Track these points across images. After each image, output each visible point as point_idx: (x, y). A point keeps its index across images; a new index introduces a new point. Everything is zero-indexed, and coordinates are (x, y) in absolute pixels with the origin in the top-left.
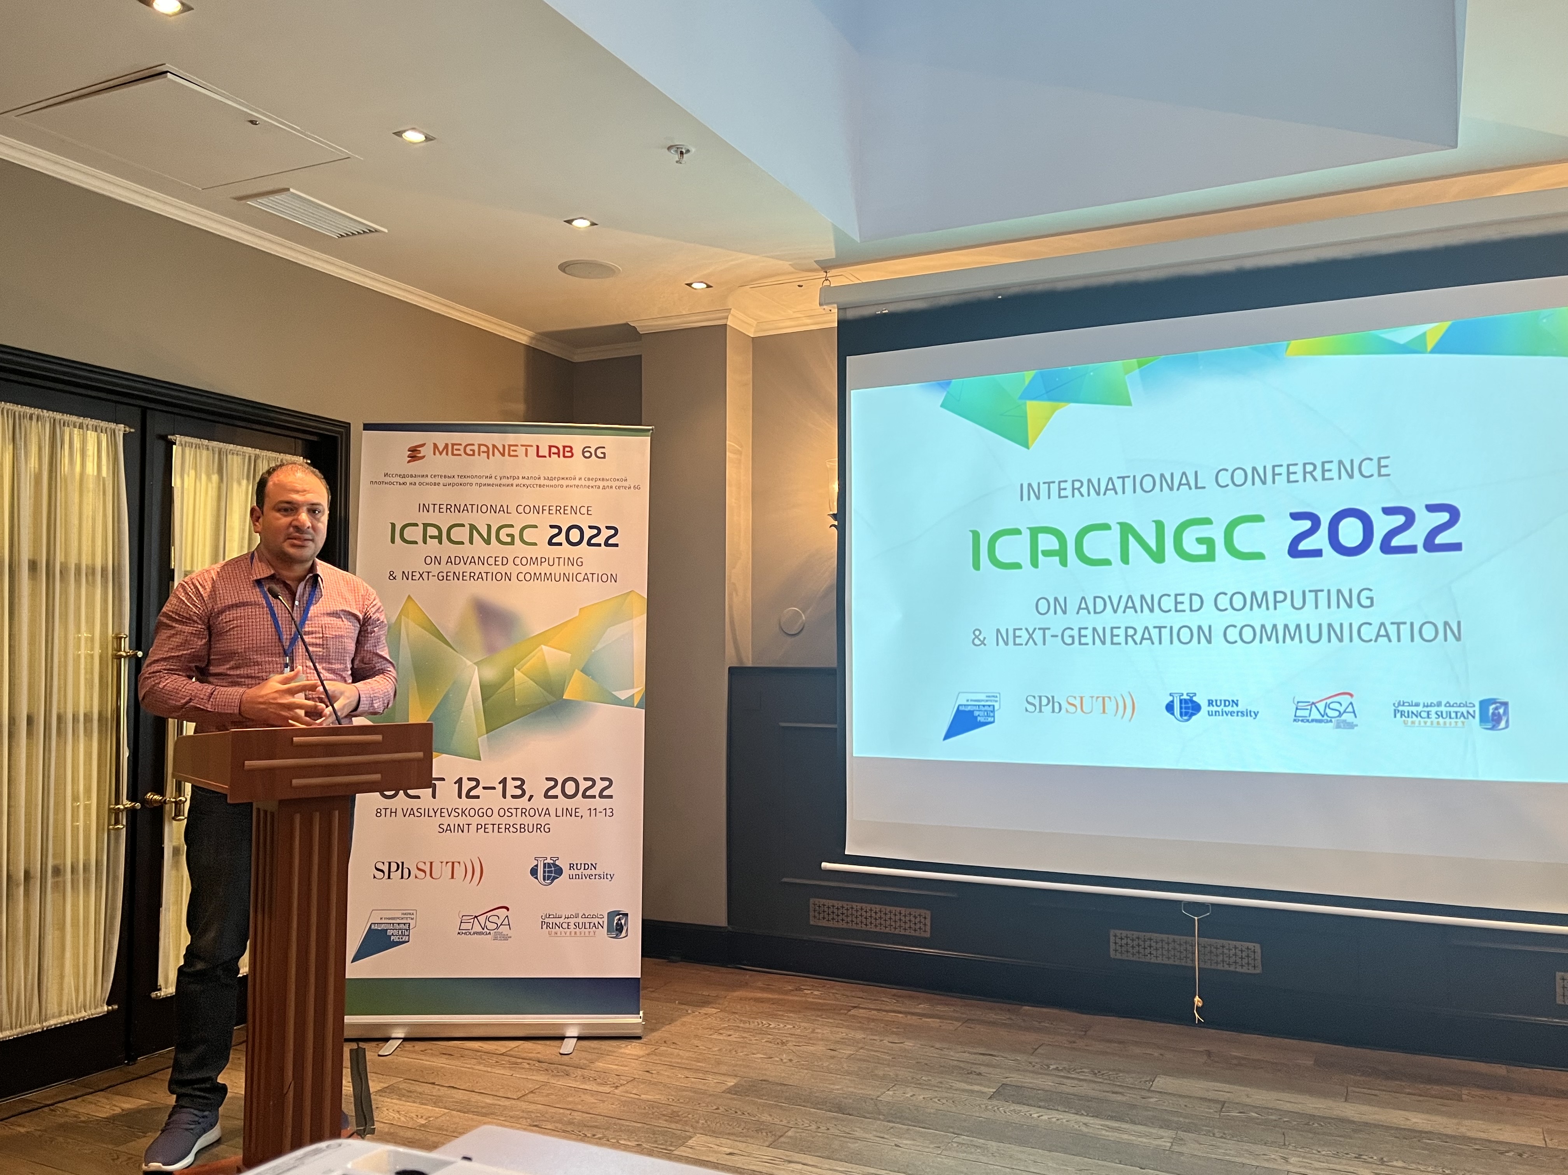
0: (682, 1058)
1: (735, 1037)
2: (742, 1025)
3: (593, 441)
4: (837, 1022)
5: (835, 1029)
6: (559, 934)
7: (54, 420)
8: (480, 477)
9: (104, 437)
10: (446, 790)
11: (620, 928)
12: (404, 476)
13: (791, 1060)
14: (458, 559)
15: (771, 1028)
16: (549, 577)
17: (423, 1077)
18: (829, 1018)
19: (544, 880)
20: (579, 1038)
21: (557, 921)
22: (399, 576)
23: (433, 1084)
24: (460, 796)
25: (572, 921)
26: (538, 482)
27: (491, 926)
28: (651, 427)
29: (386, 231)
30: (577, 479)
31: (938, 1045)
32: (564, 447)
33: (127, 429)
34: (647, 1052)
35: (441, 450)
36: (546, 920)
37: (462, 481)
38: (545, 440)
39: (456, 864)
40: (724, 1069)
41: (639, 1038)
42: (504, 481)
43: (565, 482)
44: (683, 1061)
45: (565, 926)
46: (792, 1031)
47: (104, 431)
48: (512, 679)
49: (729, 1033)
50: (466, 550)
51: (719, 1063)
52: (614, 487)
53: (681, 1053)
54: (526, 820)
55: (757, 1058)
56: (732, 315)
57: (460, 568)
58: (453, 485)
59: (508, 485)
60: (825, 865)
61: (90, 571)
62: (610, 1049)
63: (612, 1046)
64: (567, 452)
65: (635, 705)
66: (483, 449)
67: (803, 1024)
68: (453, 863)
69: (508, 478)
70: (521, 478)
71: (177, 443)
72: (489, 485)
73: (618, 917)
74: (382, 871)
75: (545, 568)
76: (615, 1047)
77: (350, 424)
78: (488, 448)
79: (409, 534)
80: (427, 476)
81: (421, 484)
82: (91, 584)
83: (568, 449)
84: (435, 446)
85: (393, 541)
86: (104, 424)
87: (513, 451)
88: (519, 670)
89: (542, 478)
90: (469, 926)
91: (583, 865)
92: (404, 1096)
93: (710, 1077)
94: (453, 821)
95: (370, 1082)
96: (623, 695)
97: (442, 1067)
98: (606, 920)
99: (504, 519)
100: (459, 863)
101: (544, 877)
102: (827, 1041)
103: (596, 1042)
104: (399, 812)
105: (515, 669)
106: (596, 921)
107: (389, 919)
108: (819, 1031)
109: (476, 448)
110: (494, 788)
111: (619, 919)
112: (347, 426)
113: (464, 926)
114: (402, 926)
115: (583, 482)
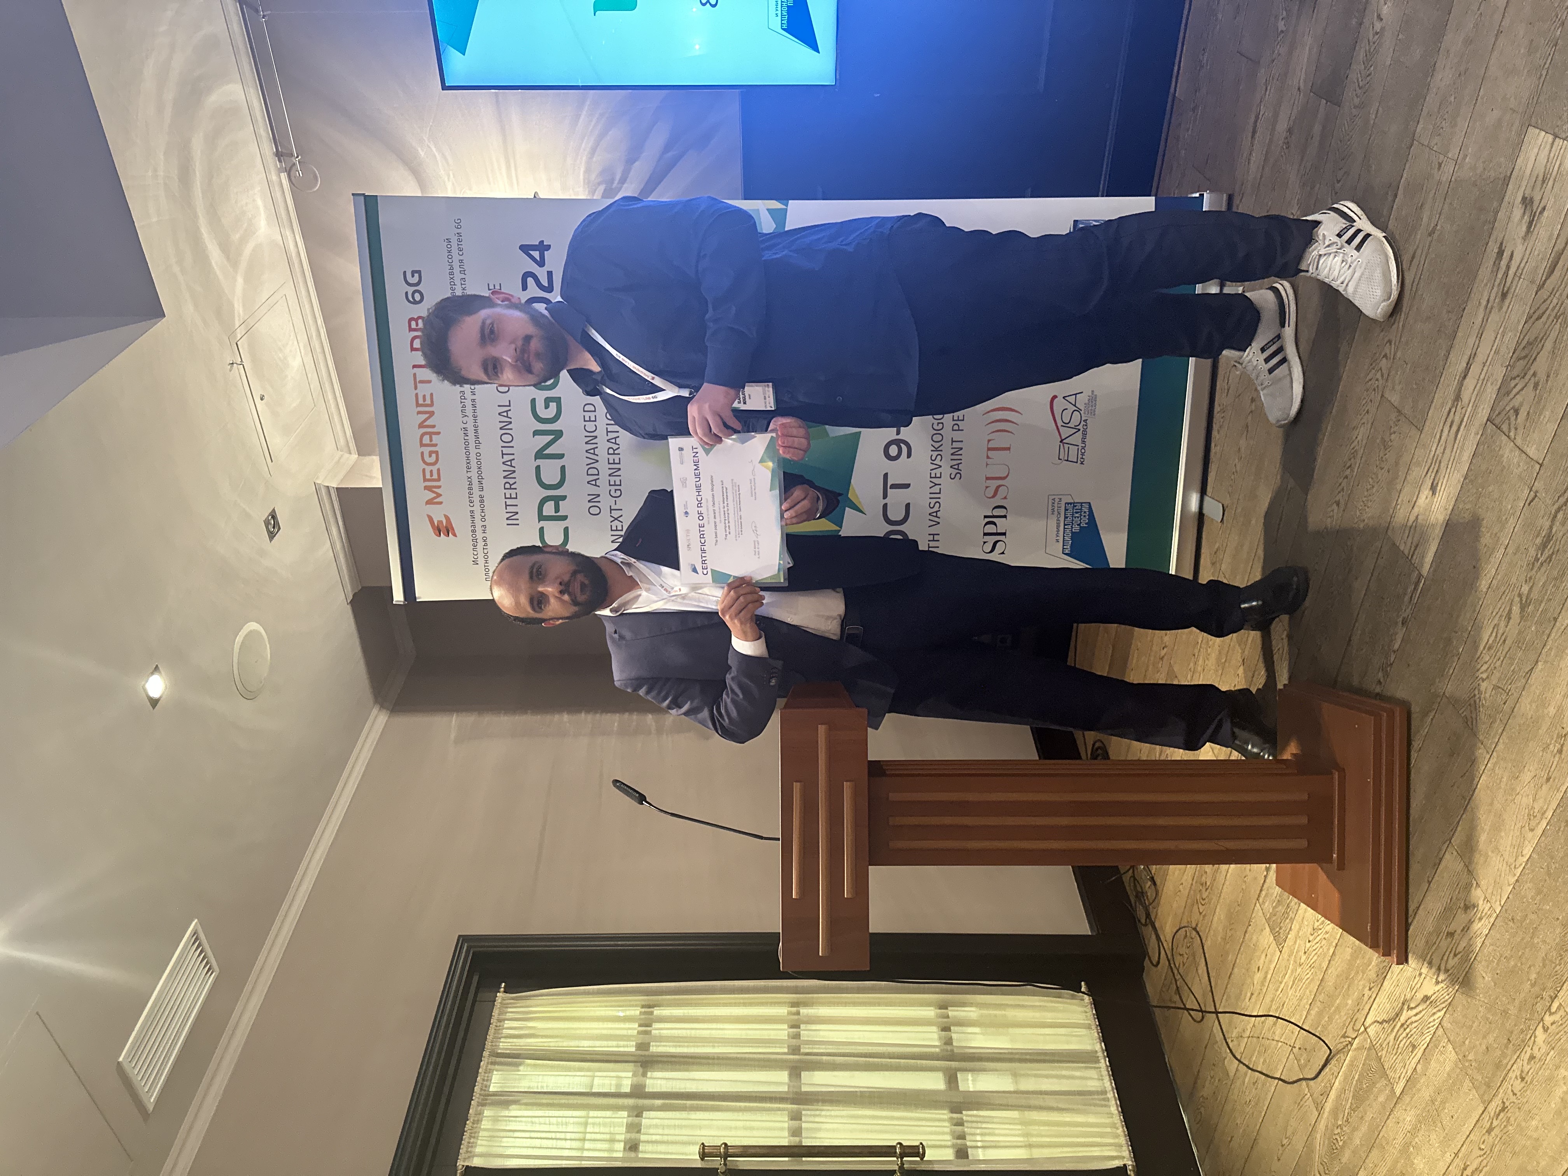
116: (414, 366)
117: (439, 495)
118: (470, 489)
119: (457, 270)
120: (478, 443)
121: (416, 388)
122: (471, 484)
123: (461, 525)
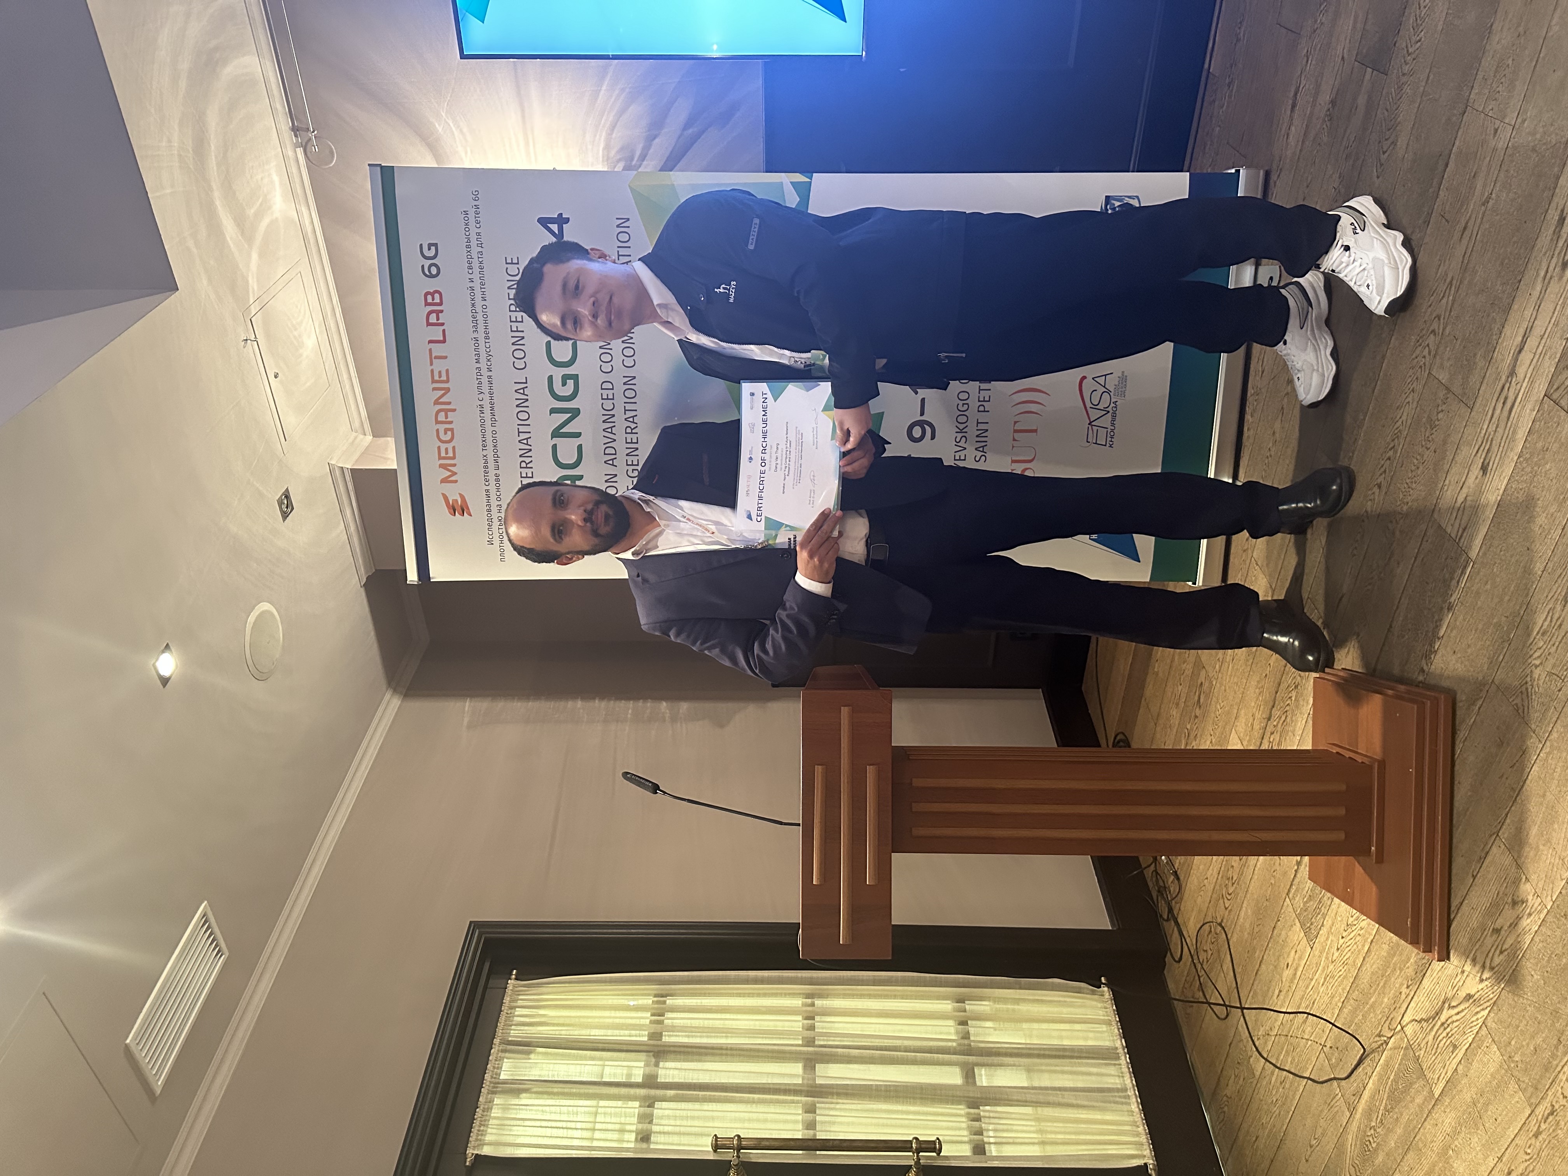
116: (430, 342)
117: (455, 474)
118: (486, 467)
119: (474, 243)
120: (494, 421)
121: (431, 364)
122: (486, 462)
123: (476, 504)
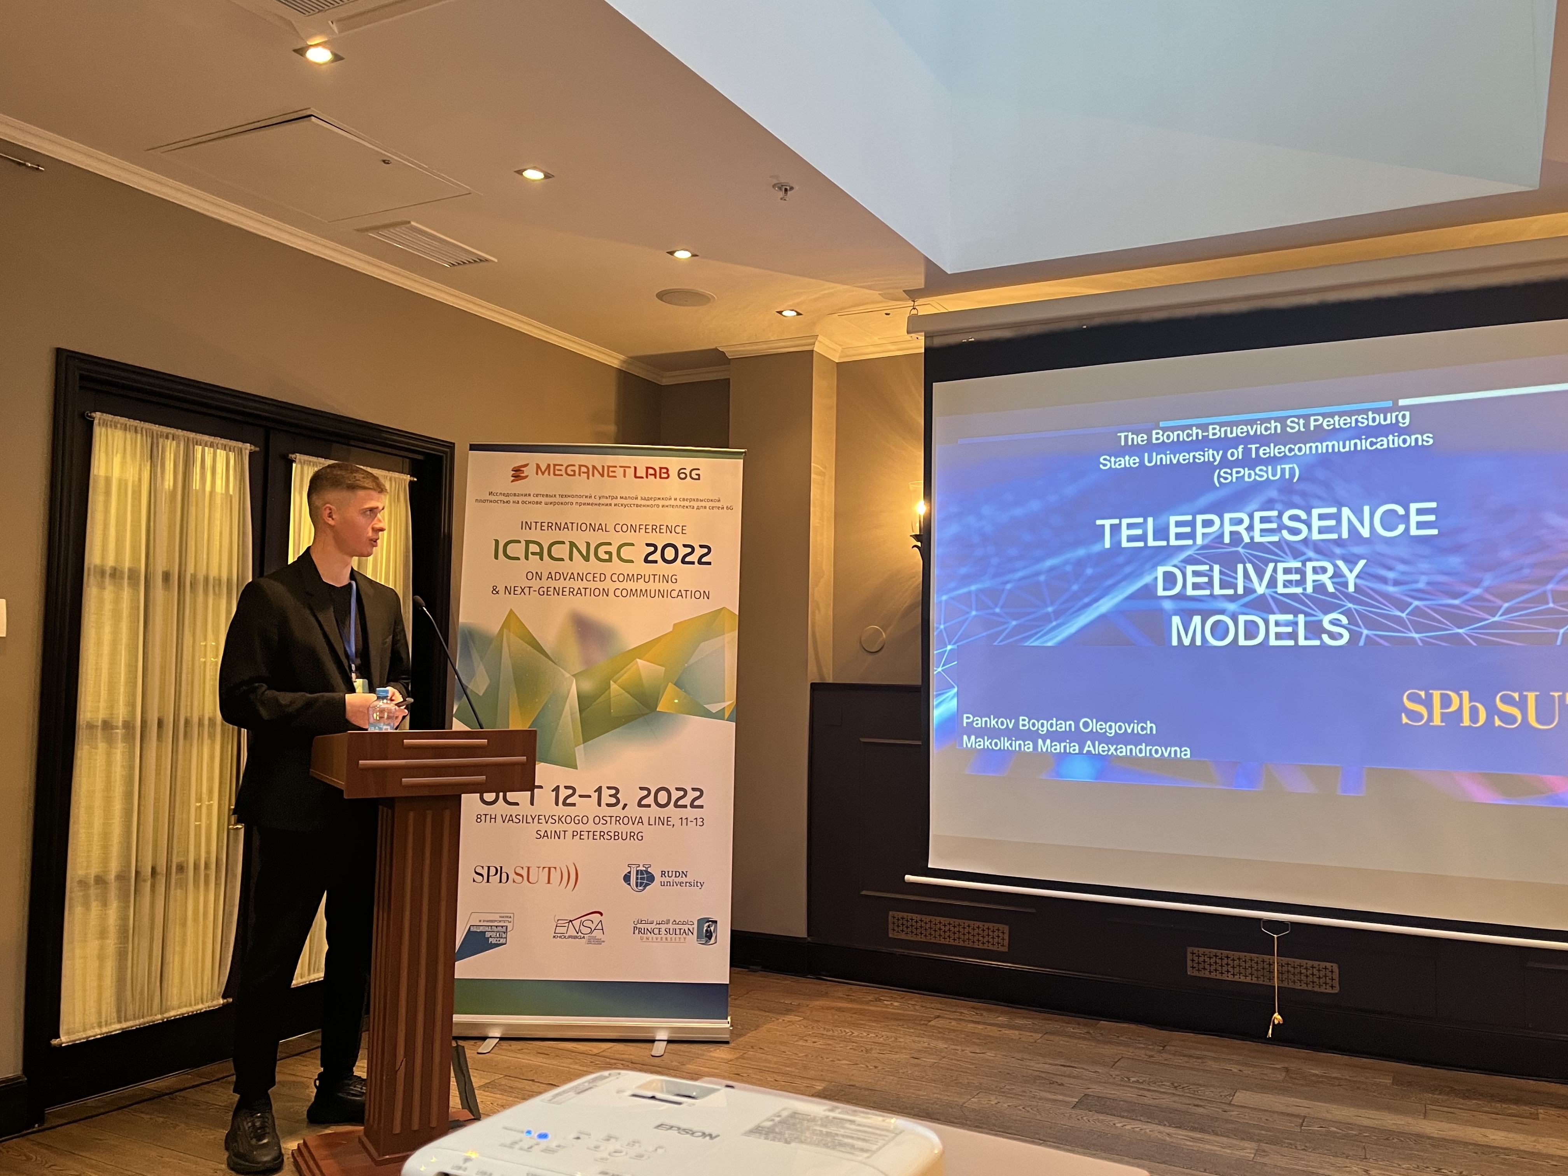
0: (770, 1062)
1: (821, 1043)
2: (825, 1033)
3: (689, 463)
4: (918, 1032)
5: (917, 1039)
6: (650, 939)
7: (188, 439)
8: (580, 497)
9: (232, 455)
10: (545, 797)
11: (709, 935)
12: (508, 495)
13: (876, 1067)
14: (558, 575)
15: (854, 1037)
16: (644, 593)
17: (523, 1074)
18: (909, 1028)
19: (637, 886)
20: (669, 1042)
21: (649, 927)
22: (501, 589)
23: (533, 1081)
24: (557, 804)
25: (663, 927)
26: (635, 502)
27: (586, 930)
28: (743, 450)
29: (496, 260)
30: (673, 499)
31: (1019, 1056)
32: (661, 468)
33: (253, 447)
34: (736, 1056)
35: (543, 470)
36: (638, 926)
37: (563, 500)
38: (642, 462)
39: (552, 870)
40: (812, 1073)
41: (727, 1043)
42: (603, 501)
43: (661, 503)
44: (772, 1066)
45: (656, 931)
46: (877, 1040)
47: (232, 450)
48: (608, 692)
49: (814, 1040)
50: (566, 567)
51: (805, 1068)
52: (708, 508)
53: (769, 1057)
54: (621, 828)
55: (843, 1064)
56: (820, 342)
57: (560, 584)
58: (554, 504)
59: (607, 505)
60: (908, 878)
61: (217, 582)
62: (700, 1052)
63: (701, 1050)
64: (663, 474)
65: (726, 718)
66: (584, 469)
67: (883, 1033)
68: (549, 868)
69: (607, 498)
70: (619, 497)
71: (297, 461)
72: (588, 504)
73: (707, 924)
74: (481, 875)
75: (641, 585)
76: (704, 1050)
77: (454, 444)
78: (588, 469)
79: (512, 550)
80: (530, 495)
81: (524, 502)
82: (217, 596)
83: (665, 471)
84: (538, 466)
85: (496, 557)
86: (233, 443)
87: (612, 472)
88: (615, 682)
89: (639, 498)
90: (564, 930)
91: (674, 873)
92: (505, 1091)
93: (798, 1081)
94: (550, 827)
95: (472, 1078)
96: (714, 708)
97: (540, 1066)
98: (695, 926)
99: (600, 536)
100: (555, 868)
101: (637, 883)
102: (911, 1049)
103: (686, 1045)
104: (499, 819)
105: (611, 682)
106: (686, 927)
107: (487, 921)
108: (901, 1040)
109: (576, 469)
110: (590, 796)
111: (709, 926)
112: (451, 446)
113: (559, 930)
114: (500, 929)
115: (678, 503)
